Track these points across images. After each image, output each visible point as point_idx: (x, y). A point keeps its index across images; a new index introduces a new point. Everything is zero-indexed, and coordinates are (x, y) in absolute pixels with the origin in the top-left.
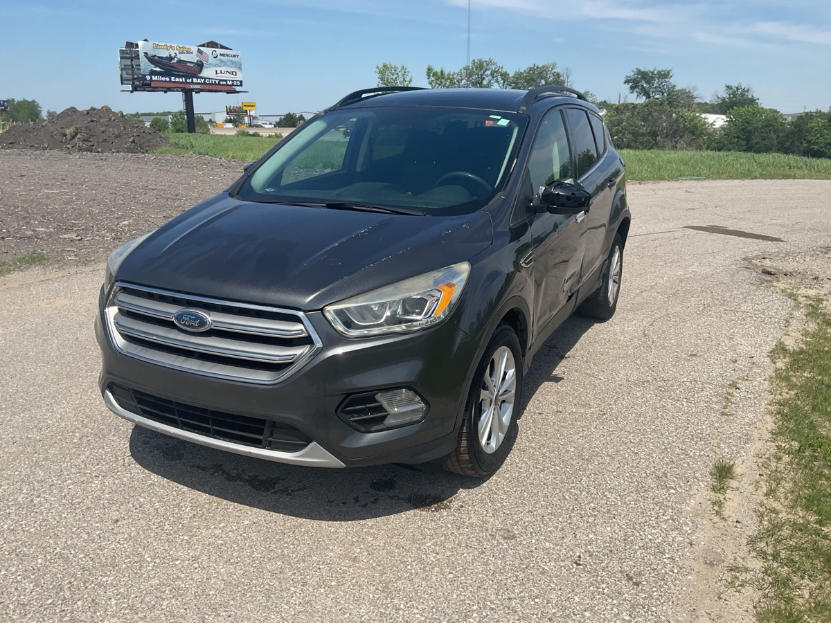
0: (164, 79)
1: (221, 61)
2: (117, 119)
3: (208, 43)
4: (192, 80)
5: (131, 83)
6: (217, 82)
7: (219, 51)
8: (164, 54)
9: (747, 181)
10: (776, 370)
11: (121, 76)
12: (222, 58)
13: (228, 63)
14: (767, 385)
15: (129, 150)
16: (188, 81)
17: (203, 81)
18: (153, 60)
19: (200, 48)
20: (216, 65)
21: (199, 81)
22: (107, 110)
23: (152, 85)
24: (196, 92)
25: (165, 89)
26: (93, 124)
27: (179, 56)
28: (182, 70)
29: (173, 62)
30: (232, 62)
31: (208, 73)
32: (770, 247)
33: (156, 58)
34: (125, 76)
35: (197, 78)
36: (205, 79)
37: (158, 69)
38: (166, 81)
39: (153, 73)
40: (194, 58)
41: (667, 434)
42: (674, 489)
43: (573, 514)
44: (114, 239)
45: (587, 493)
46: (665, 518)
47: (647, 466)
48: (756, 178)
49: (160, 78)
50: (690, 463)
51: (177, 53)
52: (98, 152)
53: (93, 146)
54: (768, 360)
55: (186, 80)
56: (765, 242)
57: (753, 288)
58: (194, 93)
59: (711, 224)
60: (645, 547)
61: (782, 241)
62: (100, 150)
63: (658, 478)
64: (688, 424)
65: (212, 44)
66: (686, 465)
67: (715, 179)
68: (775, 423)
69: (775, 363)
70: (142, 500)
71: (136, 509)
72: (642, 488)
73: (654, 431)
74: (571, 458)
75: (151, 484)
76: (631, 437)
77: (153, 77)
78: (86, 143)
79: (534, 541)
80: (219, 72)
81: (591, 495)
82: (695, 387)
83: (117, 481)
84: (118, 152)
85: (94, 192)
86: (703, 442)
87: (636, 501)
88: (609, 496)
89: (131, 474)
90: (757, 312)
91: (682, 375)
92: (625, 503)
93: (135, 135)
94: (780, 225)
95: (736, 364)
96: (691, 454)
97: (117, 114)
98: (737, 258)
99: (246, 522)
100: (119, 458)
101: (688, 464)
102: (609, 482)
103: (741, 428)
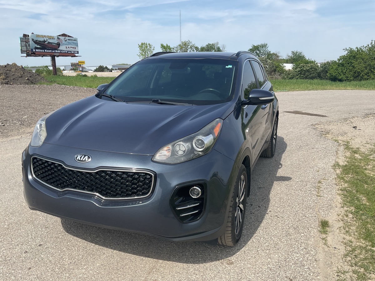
0: (41, 51)
1: (68, 42)
2: (19, 69)
3: (62, 35)
4: (55, 51)
5: (26, 53)
6: (67, 52)
7: (67, 38)
8: (42, 39)
9: (306, 91)
10: (337, 174)
11: (21, 50)
12: (69, 41)
13: (72, 43)
14: (334, 182)
15: (26, 83)
16: (53, 51)
17: (60, 51)
18: (36, 42)
19: (59, 37)
20: (66, 44)
21: (58, 51)
22: (15, 65)
23: (36, 54)
24: (57, 57)
25: (42, 55)
26: (8, 71)
27: (48, 40)
28: (50, 47)
29: (46, 43)
30: (73, 43)
31: (62, 48)
32: (322, 119)
33: (38, 41)
34: (23, 50)
35: (57, 50)
36: (61, 50)
37: (39, 46)
38: (42, 52)
39: (36, 48)
40: (56, 41)
41: (295, 207)
42: (303, 233)
43: (258, 250)
44: (20, 125)
45: (263, 238)
46: (301, 248)
47: (289, 223)
48: (310, 90)
49: (40, 50)
50: (308, 220)
51: (48, 39)
52: (11, 84)
53: (8, 81)
54: (332, 170)
55: (52, 51)
56: (319, 117)
57: (319, 137)
58: (56, 57)
59: (295, 110)
60: (295, 263)
61: (326, 117)
62: (11, 83)
63: (295, 229)
64: (303, 201)
65: (64, 35)
66: (306, 222)
67: (293, 91)
68: (341, 199)
69: (336, 171)
70: (42, 256)
71: (40, 261)
72: (288, 234)
73: (289, 206)
74: (253, 221)
75: (47, 247)
76: (279, 209)
77: (36, 50)
78: (5, 80)
79: (242, 264)
80: (67, 47)
81: (265, 239)
82: (303, 184)
83: (29, 247)
84: (21, 84)
85: (9, 103)
86: (311, 210)
87: (287, 240)
88: (274, 239)
89: (36, 243)
90: (323, 149)
91: (296, 178)
92: (282, 242)
93: (28, 76)
94: (324, 110)
95: (319, 173)
96: (307, 216)
97: (20, 67)
98: (309, 125)
99: (98, 265)
100: (29, 235)
101: (307, 221)
102: (273, 232)
103: (327, 202)
